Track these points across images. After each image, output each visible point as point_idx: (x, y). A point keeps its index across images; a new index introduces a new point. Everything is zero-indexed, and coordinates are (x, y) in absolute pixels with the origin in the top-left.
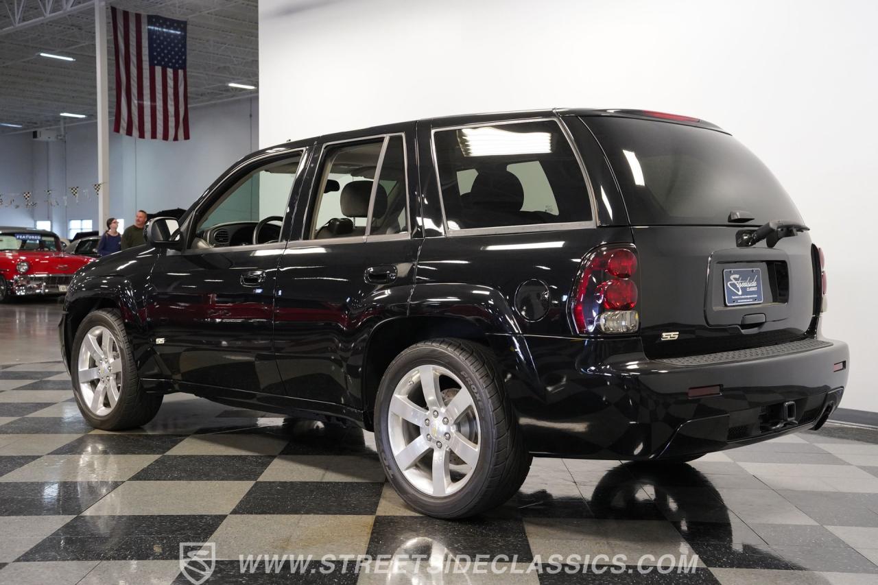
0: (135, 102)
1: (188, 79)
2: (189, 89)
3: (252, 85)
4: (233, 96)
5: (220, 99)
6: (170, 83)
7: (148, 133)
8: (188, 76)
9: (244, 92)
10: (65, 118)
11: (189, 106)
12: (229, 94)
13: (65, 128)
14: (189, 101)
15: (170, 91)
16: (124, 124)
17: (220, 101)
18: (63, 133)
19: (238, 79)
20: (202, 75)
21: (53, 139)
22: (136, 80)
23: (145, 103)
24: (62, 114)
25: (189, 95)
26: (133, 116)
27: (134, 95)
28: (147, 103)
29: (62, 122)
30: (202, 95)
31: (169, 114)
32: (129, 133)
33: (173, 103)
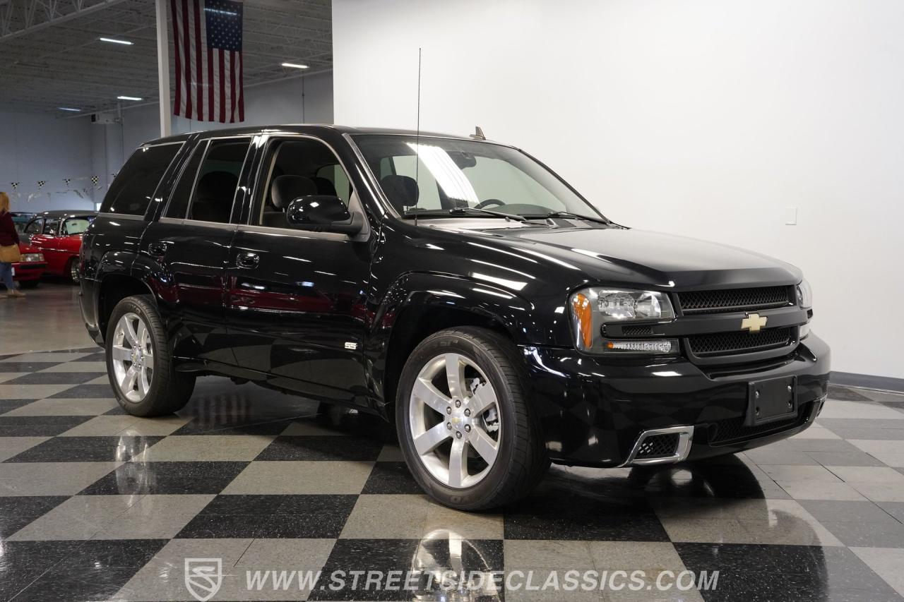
0: (194, 84)
1: (244, 61)
2: (244, 70)
3: (304, 64)
4: (285, 76)
5: (272, 79)
6: (227, 65)
7: (206, 117)
8: (243, 57)
9: (297, 71)
10: (122, 100)
11: (244, 86)
12: (281, 74)
13: (122, 111)
14: (244, 81)
15: (227, 73)
16: (183, 107)
17: (273, 81)
18: (120, 116)
19: (291, 59)
20: (256, 56)
21: (111, 122)
22: (195, 62)
23: (204, 85)
24: (119, 98)
25: (244, 76)
26: (192, 98)
27: (193, 77)
28: (205, 85)
29: (119, 105)
30: (254, 75)
31: (226, 97)
32: (189, 115)
33: (230, 85)
